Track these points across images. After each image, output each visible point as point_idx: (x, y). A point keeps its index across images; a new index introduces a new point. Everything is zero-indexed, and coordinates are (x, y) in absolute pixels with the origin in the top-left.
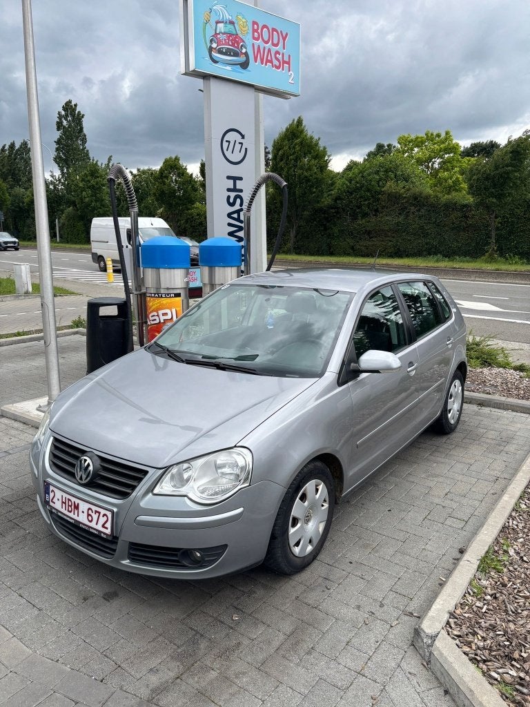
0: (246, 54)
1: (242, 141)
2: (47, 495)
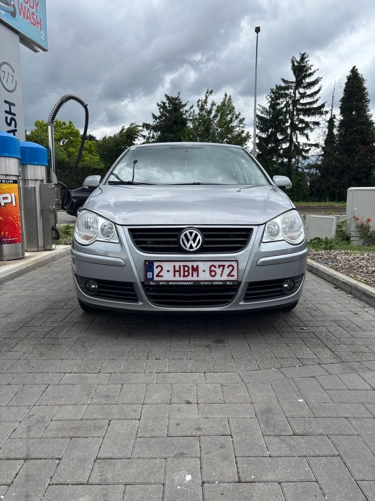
0: (14, 6)
1: (13, 74)
2: (148, 273)
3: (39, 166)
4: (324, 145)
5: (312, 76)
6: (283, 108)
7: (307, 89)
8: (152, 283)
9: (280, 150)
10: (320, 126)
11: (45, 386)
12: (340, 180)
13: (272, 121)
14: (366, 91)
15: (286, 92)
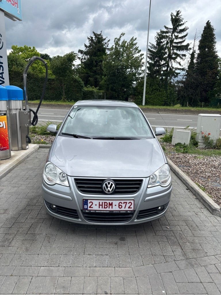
1: (1, 38)
2: (85, 206)
3: (18, 101)
4: (187, 69)
5: (183, 26)
6: (164, 45)
7: (179, 33)
8: (87, 211)
9: (161, 71)
10: (186, 57)
11: (31, 277)
12: (196, 91)
13: (157, 53)
14: (215, 36)
15: (167, 34)
